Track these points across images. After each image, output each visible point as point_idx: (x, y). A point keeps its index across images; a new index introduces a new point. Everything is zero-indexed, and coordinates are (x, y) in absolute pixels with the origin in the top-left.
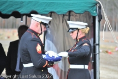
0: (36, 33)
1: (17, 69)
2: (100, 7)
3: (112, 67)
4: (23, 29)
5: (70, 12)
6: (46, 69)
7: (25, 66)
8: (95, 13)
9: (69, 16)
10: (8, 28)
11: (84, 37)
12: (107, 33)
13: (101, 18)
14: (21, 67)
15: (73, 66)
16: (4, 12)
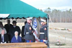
0: (30, 23)
1: (24, 34)
2: (48, 16)
3: (52, 33)
4: (26, 22)
5: (39, 17)
6: (33, 34)
7: (27, 33)
8: (47, 17)
9: (39, 18)
10: (21, 22)
11: (45, 25)
12: (51, 23)
13: (49, 18)
14: (25, 33)
15: (41, 33)
16: (20, 18)
